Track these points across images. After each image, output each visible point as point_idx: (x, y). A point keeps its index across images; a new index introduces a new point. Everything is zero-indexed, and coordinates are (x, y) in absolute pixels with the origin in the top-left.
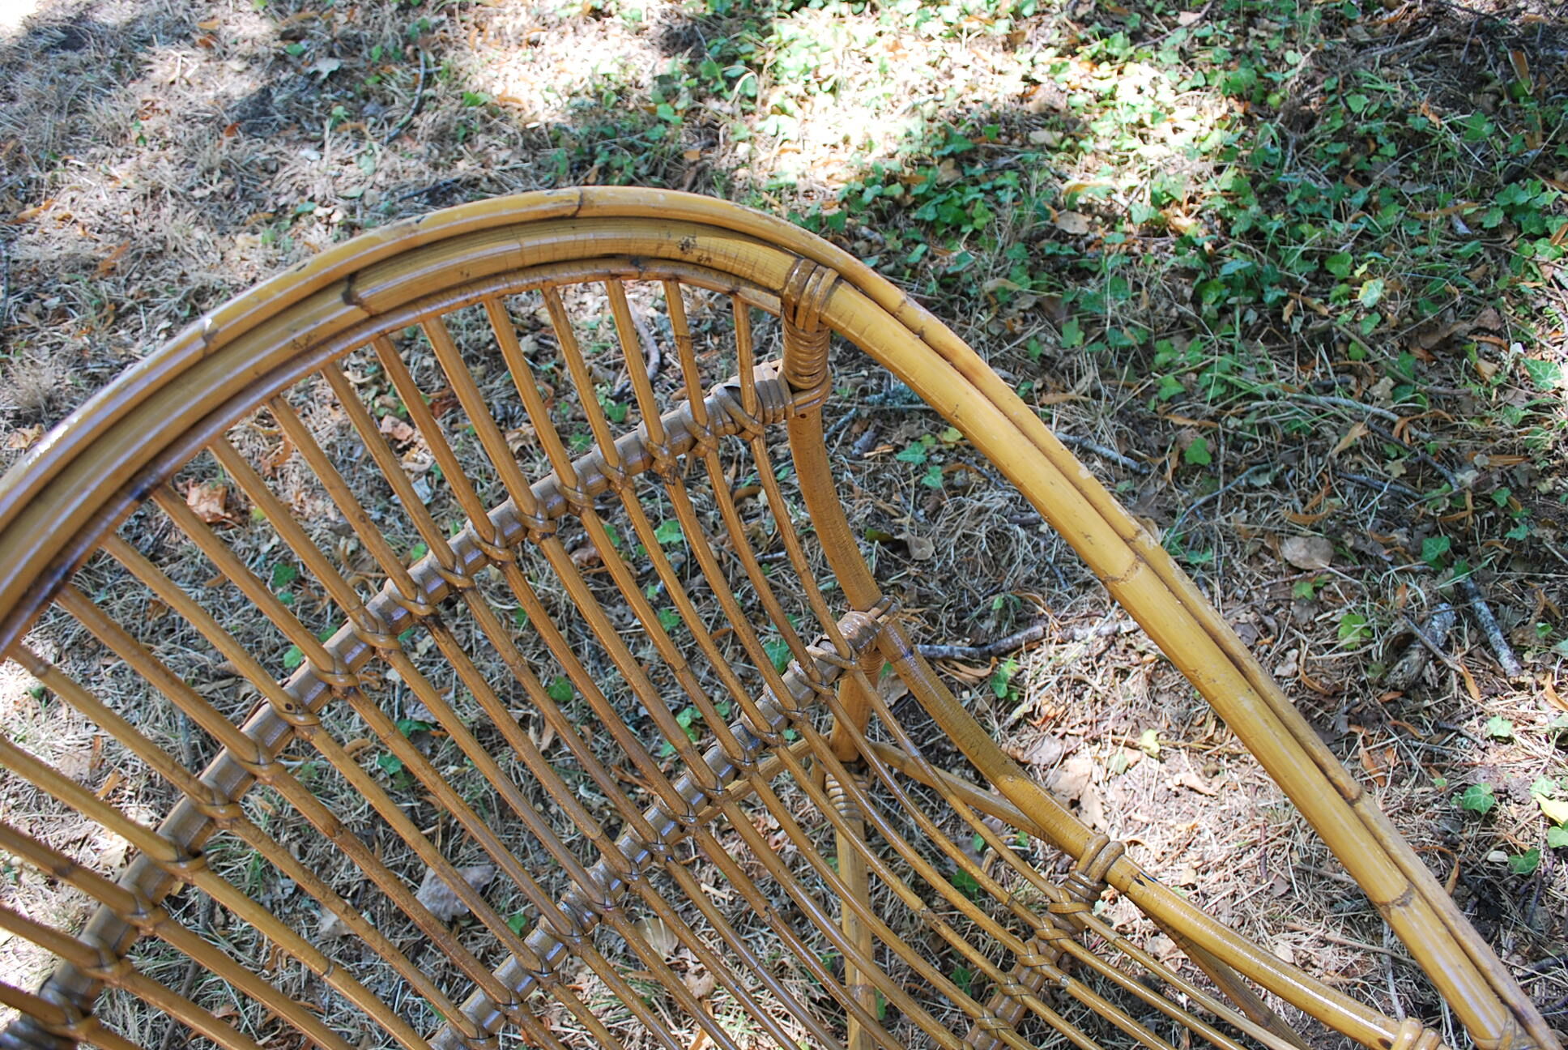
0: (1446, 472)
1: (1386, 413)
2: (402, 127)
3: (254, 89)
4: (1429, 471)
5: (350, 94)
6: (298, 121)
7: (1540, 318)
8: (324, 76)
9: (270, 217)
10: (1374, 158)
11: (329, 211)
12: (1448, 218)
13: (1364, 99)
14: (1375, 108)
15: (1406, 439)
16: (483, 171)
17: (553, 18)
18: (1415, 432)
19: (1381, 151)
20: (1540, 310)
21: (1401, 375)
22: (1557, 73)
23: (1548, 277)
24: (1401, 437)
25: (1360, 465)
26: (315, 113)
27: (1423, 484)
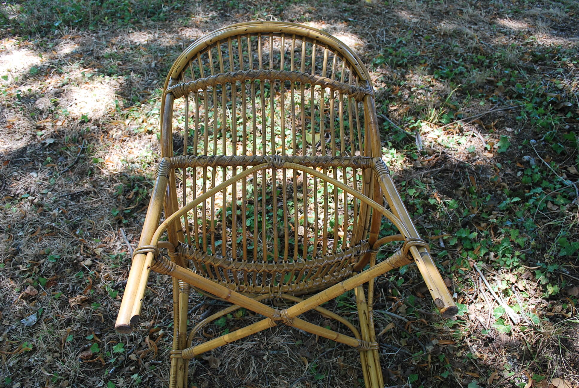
0: (422, 345)
1: (403, 318)
2: (69, 168)
3: (22, 146)
4: (417, 344)
5: (55, 153)
6: (33, 161)
7: (467, 282)
8: (48, 144)
9: (12, 198)
10: (415, 213)
11: (34, 198)
12: (438, 239)
13: (414, 191)
14: (418, 194)
15: (410, 330)
16: (93, 188)
17: (133, 132)
18: (413, 327)
19: (418, 211)
20: (467, 280)
21: (409, 304)
22: (486, 184)
23: (472, 266)
24: (408, 329)
25: (391, 340)
26: (40, 159)
27: (414, 349)
